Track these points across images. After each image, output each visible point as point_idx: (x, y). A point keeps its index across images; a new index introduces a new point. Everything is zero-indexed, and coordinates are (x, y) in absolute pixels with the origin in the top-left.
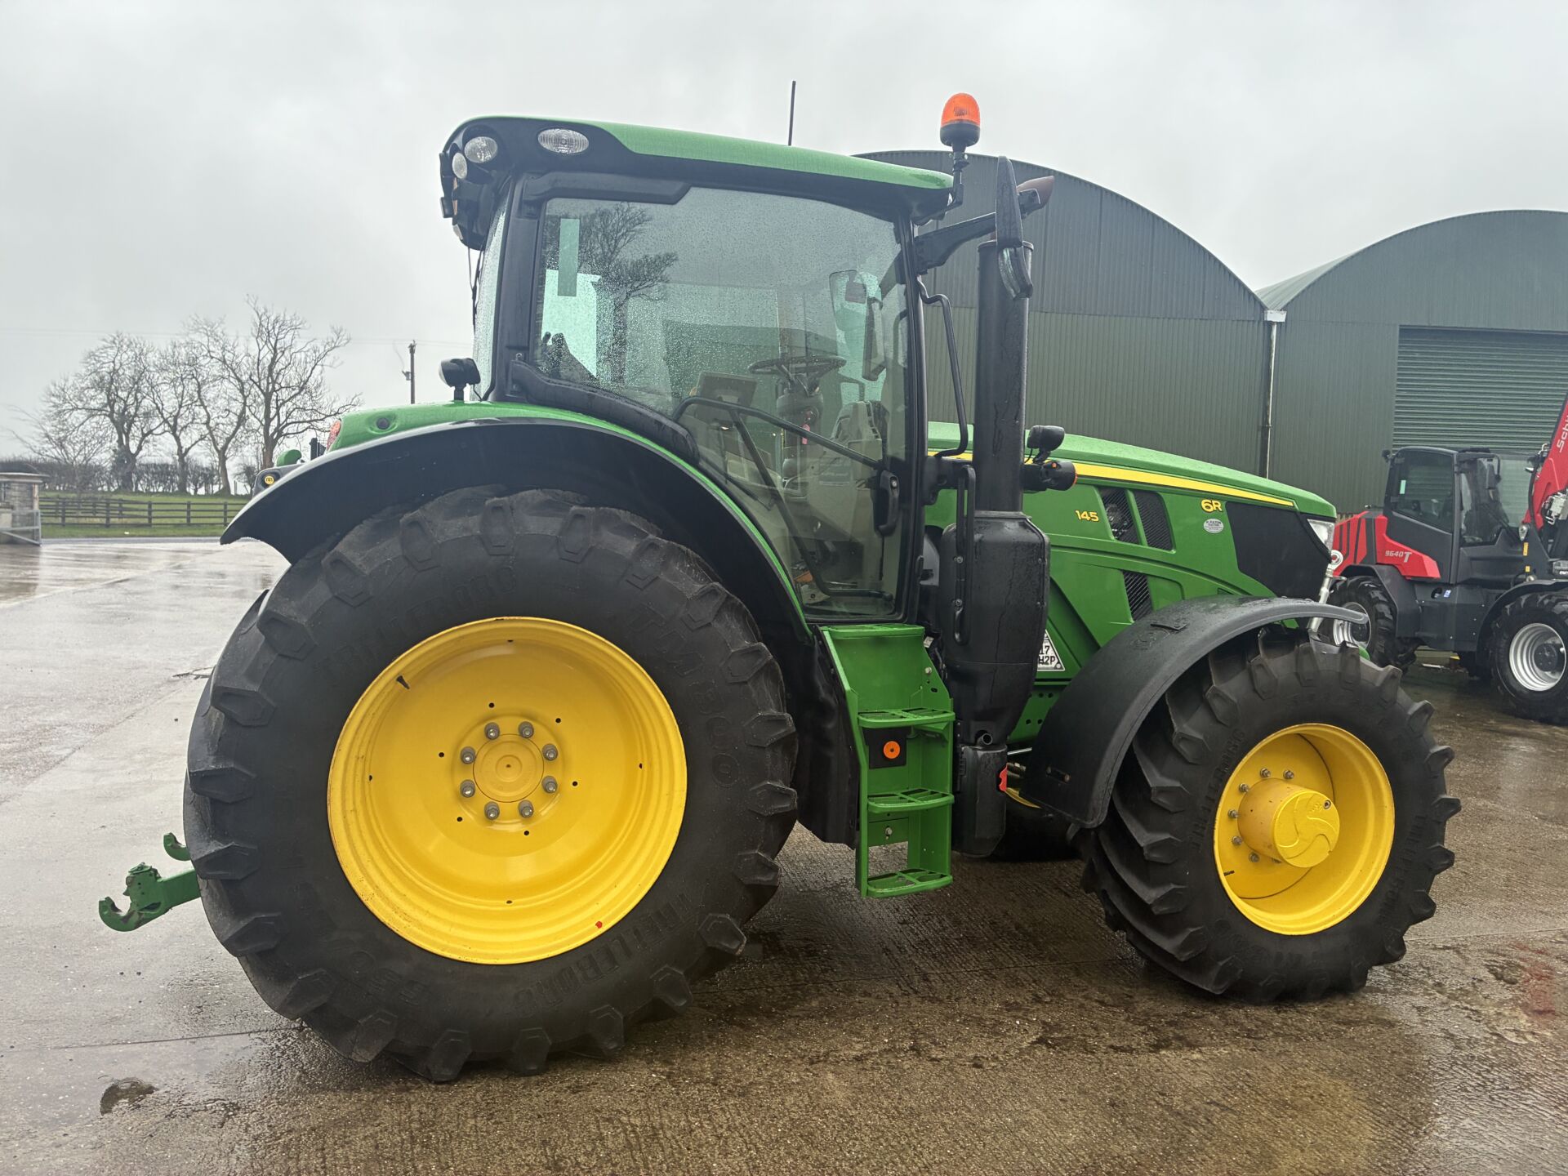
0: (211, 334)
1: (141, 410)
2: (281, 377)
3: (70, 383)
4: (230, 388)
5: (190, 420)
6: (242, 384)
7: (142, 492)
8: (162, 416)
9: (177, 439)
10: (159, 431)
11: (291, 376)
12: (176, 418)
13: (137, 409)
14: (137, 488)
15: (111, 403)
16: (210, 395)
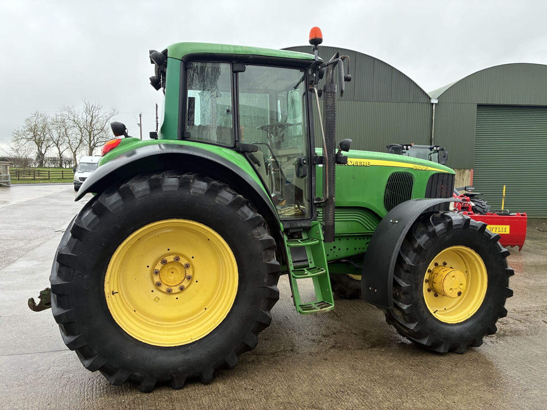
0: (70, 112)
2: (94, 126)
4: (77, 130)
5: (63, 142)
6: (81, 129)
7: (46, 168)
8: (53, 141)
9: (59, 148)
10: (52, 146)
11: (98, 126)
12: (58, 141)
13: (44, 138)
14: (45, 166)
15: (35, 136)
16: (70, 133)
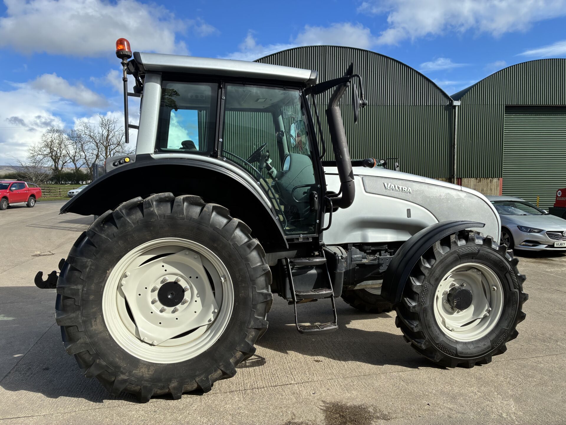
0: (86, 127)
1: (62, 155)
2: (110, 141)
3: (36, 146)
4: (93, 145)
5: (79, 157)
6: (97, 144)
8: (70, 157)
9: (75, 164)
10: (69, 161)
11: (114, 140)
12: (74, 157)
13: (61, 154)
14: (62, 182)
15: (51, 152)
16: (86, 148)
